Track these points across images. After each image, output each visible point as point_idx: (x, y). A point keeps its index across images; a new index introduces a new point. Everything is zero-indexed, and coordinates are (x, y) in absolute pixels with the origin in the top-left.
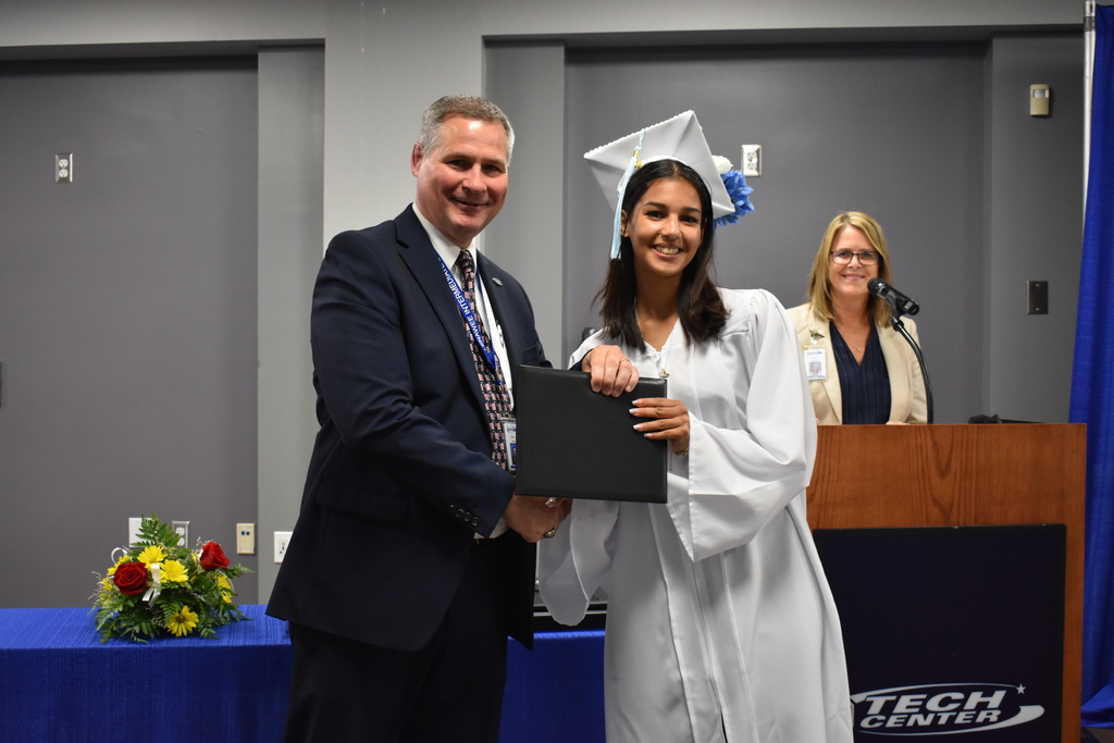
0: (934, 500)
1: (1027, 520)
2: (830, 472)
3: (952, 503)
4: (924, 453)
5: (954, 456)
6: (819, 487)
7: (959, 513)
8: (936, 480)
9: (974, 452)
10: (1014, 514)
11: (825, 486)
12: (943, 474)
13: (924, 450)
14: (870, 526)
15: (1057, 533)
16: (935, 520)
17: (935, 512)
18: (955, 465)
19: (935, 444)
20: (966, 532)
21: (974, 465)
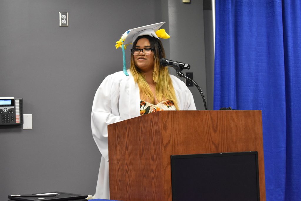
0: (213, 142)
1: (244, 151)
2: (175, 131)
3: (219, 144)
4: (208, 122)
5: (218, 123)
6: (172, 137)
7: (221, 147)
8: (213, 134)
9: (225, 122)
10: (240, 148)
11: (174, 136)
12: (215, 131)
13: (208, 120)
14: (191, 154)
15: (255, 155)
16: (212, 150)
17: (213, 147)
18: (219, 127)
19: (212, 118)
20: (224, 155)
21: (225, 127)
